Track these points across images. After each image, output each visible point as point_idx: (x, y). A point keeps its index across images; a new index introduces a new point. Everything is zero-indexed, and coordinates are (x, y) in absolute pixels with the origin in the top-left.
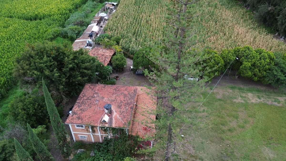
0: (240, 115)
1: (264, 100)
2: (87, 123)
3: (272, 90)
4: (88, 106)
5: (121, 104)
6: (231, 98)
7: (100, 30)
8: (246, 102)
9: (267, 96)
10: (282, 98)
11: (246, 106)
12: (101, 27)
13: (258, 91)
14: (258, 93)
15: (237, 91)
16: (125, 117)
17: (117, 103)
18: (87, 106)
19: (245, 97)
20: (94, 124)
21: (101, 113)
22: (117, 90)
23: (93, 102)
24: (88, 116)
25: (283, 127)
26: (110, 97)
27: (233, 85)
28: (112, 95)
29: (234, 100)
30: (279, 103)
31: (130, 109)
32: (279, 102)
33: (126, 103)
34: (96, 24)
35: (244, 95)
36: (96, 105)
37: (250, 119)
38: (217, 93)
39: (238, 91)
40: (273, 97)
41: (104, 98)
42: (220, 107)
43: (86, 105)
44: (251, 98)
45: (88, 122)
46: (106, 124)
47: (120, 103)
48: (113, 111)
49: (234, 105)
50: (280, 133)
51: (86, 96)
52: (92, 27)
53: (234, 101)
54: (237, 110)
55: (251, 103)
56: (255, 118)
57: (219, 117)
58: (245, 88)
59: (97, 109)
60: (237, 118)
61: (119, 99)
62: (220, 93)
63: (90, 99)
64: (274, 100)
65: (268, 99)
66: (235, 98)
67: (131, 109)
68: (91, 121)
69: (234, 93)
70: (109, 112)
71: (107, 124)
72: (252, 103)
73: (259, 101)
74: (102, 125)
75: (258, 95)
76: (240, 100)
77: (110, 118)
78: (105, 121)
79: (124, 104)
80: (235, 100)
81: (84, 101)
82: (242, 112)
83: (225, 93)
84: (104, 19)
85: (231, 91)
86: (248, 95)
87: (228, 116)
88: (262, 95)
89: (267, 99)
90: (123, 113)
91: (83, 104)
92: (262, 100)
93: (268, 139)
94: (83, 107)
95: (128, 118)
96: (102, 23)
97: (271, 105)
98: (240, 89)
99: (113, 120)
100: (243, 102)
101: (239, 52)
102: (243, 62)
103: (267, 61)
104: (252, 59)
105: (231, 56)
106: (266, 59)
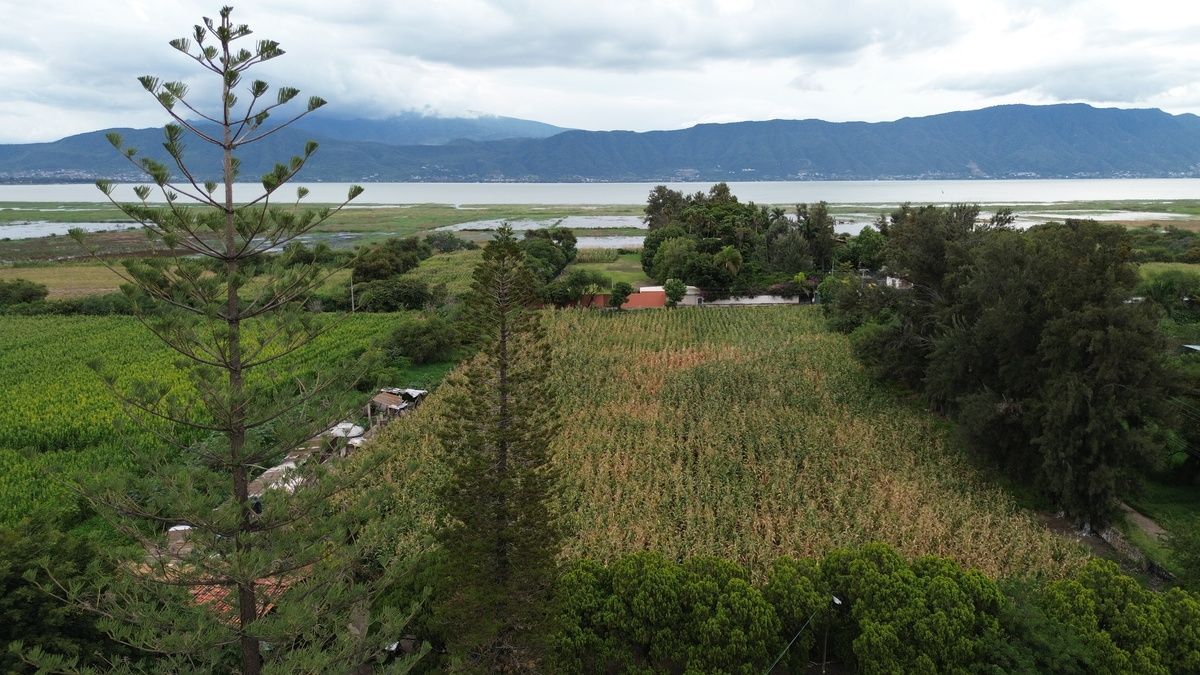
84: (348, 446)
101: (845, 572)
102: (861, 622)
103: (960, 614)
104: (895, 609)
105: (807, 591)
106: (954, 604)
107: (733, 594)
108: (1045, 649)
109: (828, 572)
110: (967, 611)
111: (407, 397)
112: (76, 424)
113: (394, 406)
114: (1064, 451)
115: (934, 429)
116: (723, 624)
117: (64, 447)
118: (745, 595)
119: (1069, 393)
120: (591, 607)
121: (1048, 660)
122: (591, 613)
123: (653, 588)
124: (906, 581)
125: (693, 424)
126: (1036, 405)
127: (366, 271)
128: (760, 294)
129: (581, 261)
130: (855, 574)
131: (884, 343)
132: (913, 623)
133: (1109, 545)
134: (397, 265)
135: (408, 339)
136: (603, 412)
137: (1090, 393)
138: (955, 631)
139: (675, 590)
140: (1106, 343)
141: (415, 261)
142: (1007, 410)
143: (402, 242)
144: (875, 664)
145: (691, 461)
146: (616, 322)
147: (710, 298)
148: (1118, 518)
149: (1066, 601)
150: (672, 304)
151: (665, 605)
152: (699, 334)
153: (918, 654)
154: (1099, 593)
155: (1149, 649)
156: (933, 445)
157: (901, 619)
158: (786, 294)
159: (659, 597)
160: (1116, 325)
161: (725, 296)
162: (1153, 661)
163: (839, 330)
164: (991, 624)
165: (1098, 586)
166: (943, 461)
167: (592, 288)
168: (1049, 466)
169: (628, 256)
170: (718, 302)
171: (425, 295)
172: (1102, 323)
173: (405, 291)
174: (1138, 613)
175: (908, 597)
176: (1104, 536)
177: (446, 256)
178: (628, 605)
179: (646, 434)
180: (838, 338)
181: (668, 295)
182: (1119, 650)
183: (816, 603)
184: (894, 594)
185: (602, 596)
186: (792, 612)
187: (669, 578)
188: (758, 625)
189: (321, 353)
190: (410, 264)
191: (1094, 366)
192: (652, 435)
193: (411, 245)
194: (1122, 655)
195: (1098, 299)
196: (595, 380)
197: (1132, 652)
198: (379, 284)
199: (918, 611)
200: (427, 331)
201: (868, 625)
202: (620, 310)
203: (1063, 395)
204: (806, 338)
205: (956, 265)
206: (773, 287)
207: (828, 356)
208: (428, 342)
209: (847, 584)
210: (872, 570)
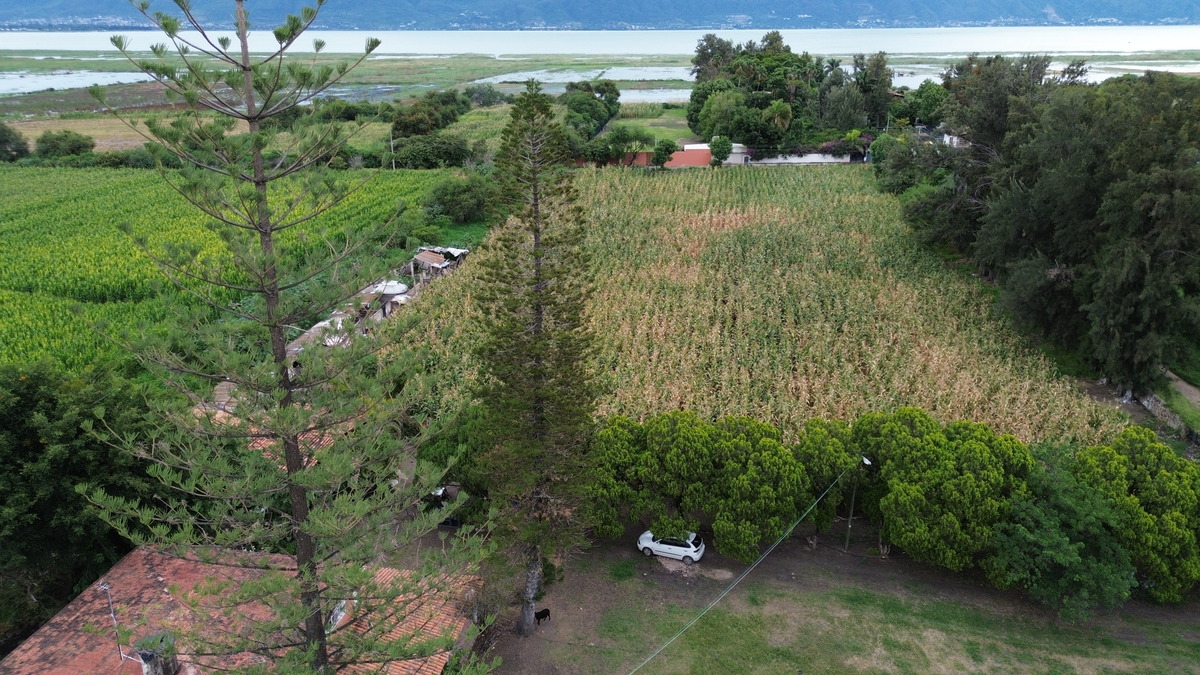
1: (998, 665)
3: (1043, 622)
4: (86, 642)
6: (838, 646)
8: (906, 673)
9: (1013, 649)
10: (1089, 664)
13: (977, 622)
14: (974, 633)
15: (872, 614)
18: (81, 640)
19: (907, 648)
27: (862, 589)
29: (846, 659)
35: (903, 637)
38: (777, 621)
39: (880, 615)
40: (1043, 654)
41: (175, 607)
43: (79, 637)
44: (932, 655)
48: (185, 669)
51: (108, 596)
53: (849, 662)
58: (917, 602)
62: (788, 621)
65: (1017, 665)
66: (857, 650)
73: (972, 669)
75: (972, 638)
76: (878, 658)
80: (853, 660)
81: (87, 617)
83: (813, 621)
85: (845, 614)
86: (921, 638)
88: (989, 641)
89: (1014, 660)
91: (71, 633)
92: (984, 668)
94: (64, 644)
98: (890, 607)
100: (890, 668)
101: (878, 434)
102: (889, 482)
103: (988, 476)
104: (924, 471)
105: (836, 452)
106: (983, 467)
107: (765, 454)
108: (1070, 511)
109: (859, 434)
110: (995, 475)
111: (448, 256)
112: (133, 276)
113: (436, 265)
114: (1114, 318)
115: (981, 294)
116: (753, 480)
117: (123, 298)
118: (776, 454)
119: (1126, 259)
120: (625, 463)
121: (1072, 521)
122: (626, 468)
123: (685, 445)
124: (937, 444)
125: (732, 287)
126: (1089, 271)
127: (406, 127)
128: (810, 152)
129: (623, 116)
130: (886, 436)
131: (935, 206)
132: (940, 484)
133: (1149, 412)
134: (436, 120)
135: (449, 197)
136: (643, 274)
137: (1147, 259)
138: (982, 493)
139: (707, 447)
140: (1170, 206)
141: (454, 115)
142: (1058, 276)
143: (441, 96)
144: (901, 521)
145: (729, 323)
146: (658, 181)
147: (757, 157)
148: (1162, 385)
149: (1098, 466)
150: (717, 163)
151: (696, 460)
152: (744, 194)
153: (943, 513)
154: (1133, 459)
155: (1177, 514)
156: (978, 311)
157: (929, 480)
158: (837, 152)
159: (691, 454)
160: (1183, 188)
161: (772, 155)
162: (1179, 525)
163: (890, 191)
164: (1018, 487)
165: (1132, 453)
166: (987, 327)
167: (635, 146)
168: (1096, 333)
169: (673, 111)
170: (766, 161)
171: (465, 151)
172: (1169, 186)
173: (444, 147)
174: (1170, 480)
175: (938, 459)
176: (1145, 403)
177: (485, 110)
178: (661, 460)
179: (684, 298)
180: (887, 199)
181: (712, 153)
182: (1146, 514)
183: (846, 463)
184: (924, 457)
185: (637, 452)
186: (821, 470)
187: (701, 437)
188: (787, 482)
189: (363, 209)
190: (450, 119)
191: (1155, 231)
192: (689, 298)
193: (449, 98)
194: (1148, 519)
195: (1168, 161)
196: (635, 241)
197: (1159, 516)
198: (419, 140)
199: (947, 473)
200: (468, 189)
201: (897, 485)
202: (663, 169)
203: (1119, 260)
204: (854, 199)
205: (1019, 122)
206: (824, 144)
207: (876, 218)
208: (467, 200)
209: (878, 446)
210: (904, 434)
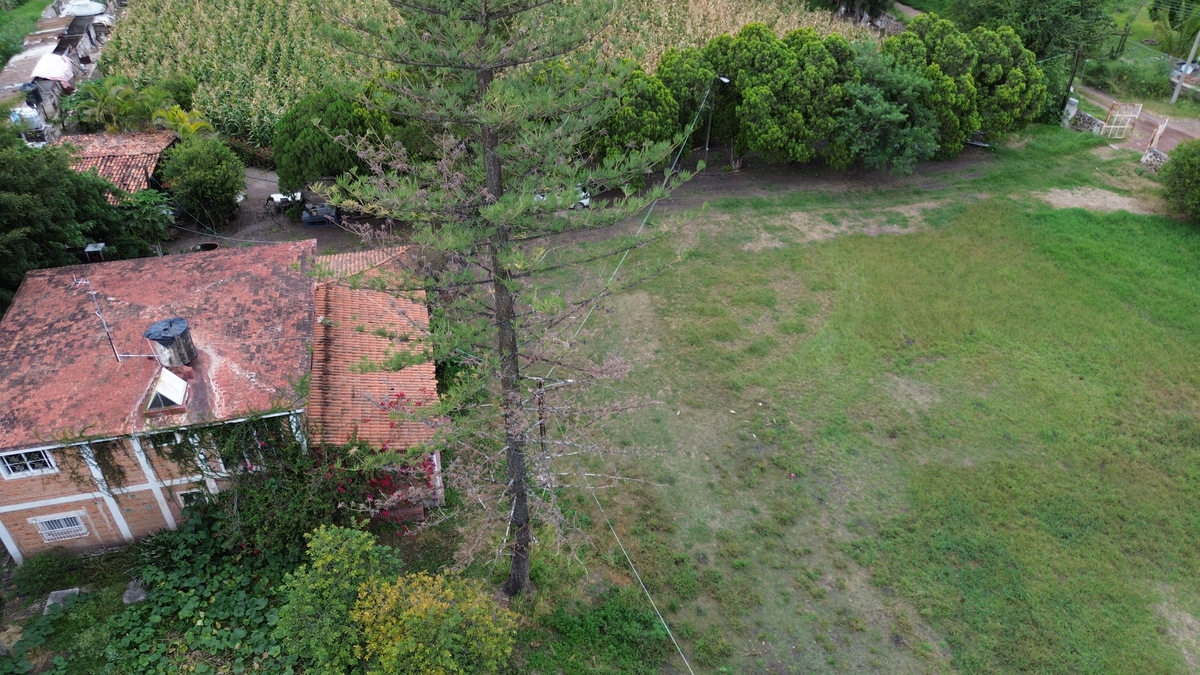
0: (777, 290)
1: (852, 224)
2: (64, 433)
3: (870, 189)
4: (56, 359)
5: (240, 319)
6: (732, 240)
7: (81, 73)
8: (791, 244)
9: (857, 212)
10: (912, 209)
11: (792, 257)
12: (86, 60)
13: (825, 200)
14: (826, 208)
15: (747, 215)
16: (274, 368)
17: (219, 317)
18: (48, 359)
19: (783, 228)
20: (106, 431)
21: (136, 373)
22: (212, 267)
23: (85, 337)
24: (65, 404)
25: (937, 296)
26: (174, 299)
27: (728, 196)
28: (184, 291)
29: (743, 246)
30: (906, 226)
31: (293, 331)
32: (904, 222)
33: (269, 310)
34: (54, 46)
35: (777, 222)
36: (101, 346)
37: (819, 295)
39: (754, 212)
40: (879, 210)
41: (140, 308)
42: (698, 279)
43: (41, 358)
44: (805, 229)
45: (72, 427)
46: (175, 417)
47: (236, 316)
48: (202, 352)
49: (747, 261)
50: (933, 318)
51: (38, 321)
52: (34, 61)
53: (746, 248)
54: (764, 276)
55: (809, 243)
56: (834, 289)
57: (702, 312)
58: (776, 197)
59: (115, 358)
60: (770, 303)
61: (228, 300)
62: (685, 232)
63: (64, 329)
64: (885, 219)
65: (864, 221)
66: (749, 239)
67: (298, 329)
68: (84, 422)
69: (740, 223)
70: (183, 359)
71: (181, 411)
72: (813, 243)
73: (836, 231)
74: (155, 423)
75: (826, 211)
76: (766, 240)
77: (194, 386)
78: (168, 402)
79: (257, 317)
80: (748, 246)
81: (31, 342)
82: (785, 278)
83: (705, 228)
84: (95, 26)
85: (726, 217)
86: (790, 220)
87: (734, 302)
88: (839, 210)
89: (861, 218)
90: (258, 351)
91: (28, 358)
92: (843, 228)
93: (897, 349)
94: (29, 367)
95: (291, 368)
96: (84, 45)
97: (880, 236)
98: (757, 205)
99: (211, 391)
100: (777, 244)
106: (822, 58)
124: (781, 47)
132: (787, 81)
175: (784, 58)
182: (947, 77)
188: (665, 105)
199: (793, 69)
